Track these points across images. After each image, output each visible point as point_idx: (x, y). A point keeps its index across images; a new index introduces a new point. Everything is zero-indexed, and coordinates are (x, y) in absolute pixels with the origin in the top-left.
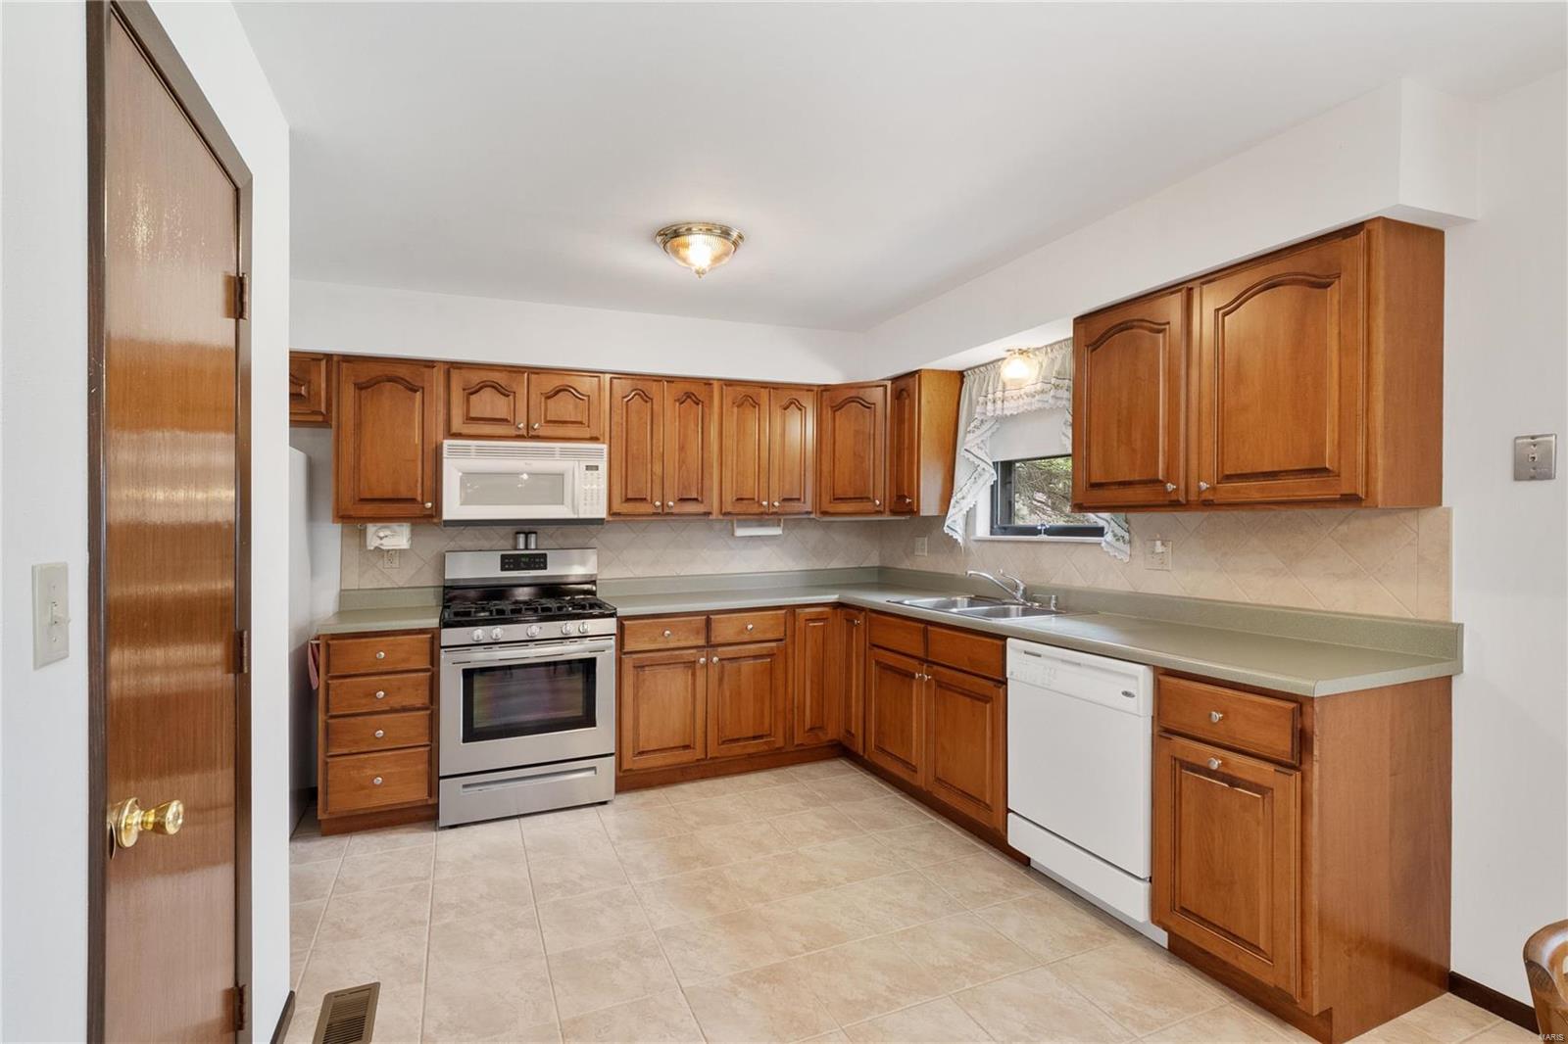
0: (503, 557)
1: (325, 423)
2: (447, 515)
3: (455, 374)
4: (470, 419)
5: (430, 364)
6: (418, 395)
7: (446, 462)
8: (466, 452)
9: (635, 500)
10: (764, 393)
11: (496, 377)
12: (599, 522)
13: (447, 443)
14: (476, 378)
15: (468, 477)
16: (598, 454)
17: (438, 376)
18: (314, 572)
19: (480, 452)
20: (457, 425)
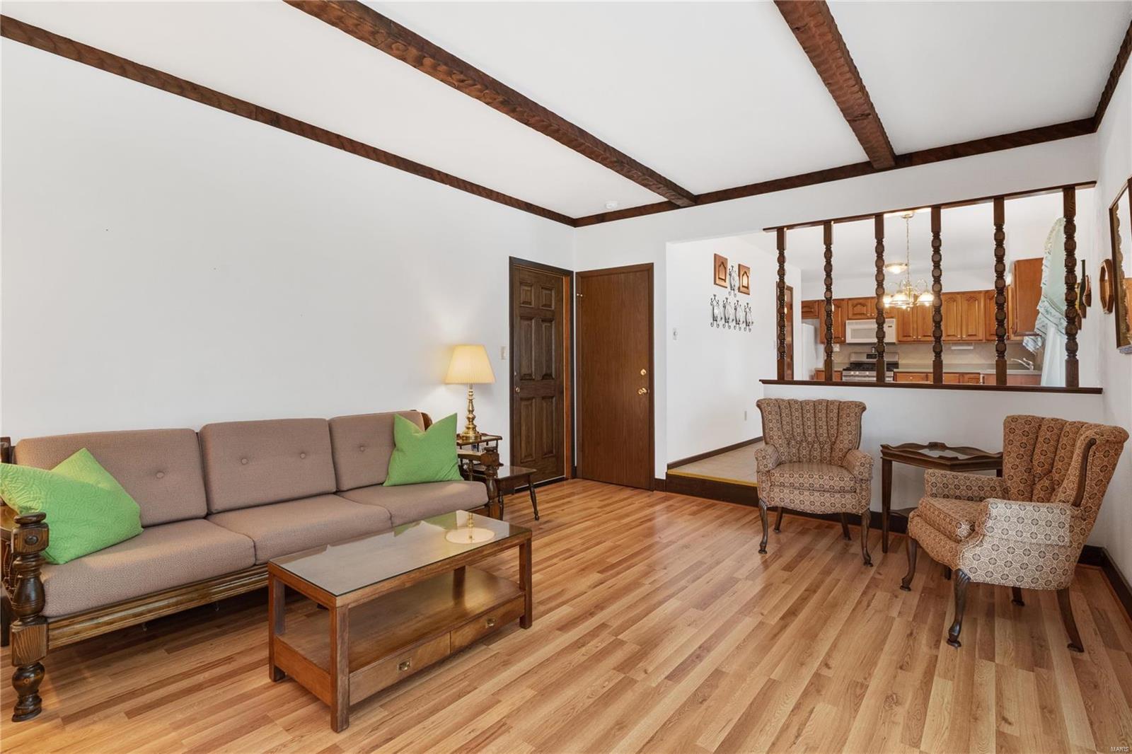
0: (868, 355)
1: (818, 318)
2: (847, 342)
3: (849, 302)
4: (854, 314)
5: (843, 300)
6: (840, 309)
7: (847, 327)
8: (852, 323)
9: (906, 336)
10: (958, 296)
11: (861, 301)
12: (893, 344)
13: (847, 322)
14: (855, 302)
15: (854, 331)
16: (893, 322)
17: (845, 302)
18: (817, 358)
19: (856, 323)
20: (850, 316)
